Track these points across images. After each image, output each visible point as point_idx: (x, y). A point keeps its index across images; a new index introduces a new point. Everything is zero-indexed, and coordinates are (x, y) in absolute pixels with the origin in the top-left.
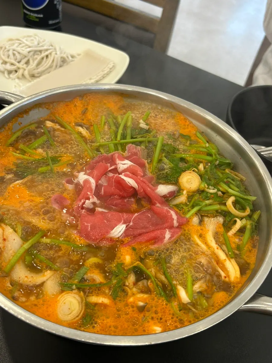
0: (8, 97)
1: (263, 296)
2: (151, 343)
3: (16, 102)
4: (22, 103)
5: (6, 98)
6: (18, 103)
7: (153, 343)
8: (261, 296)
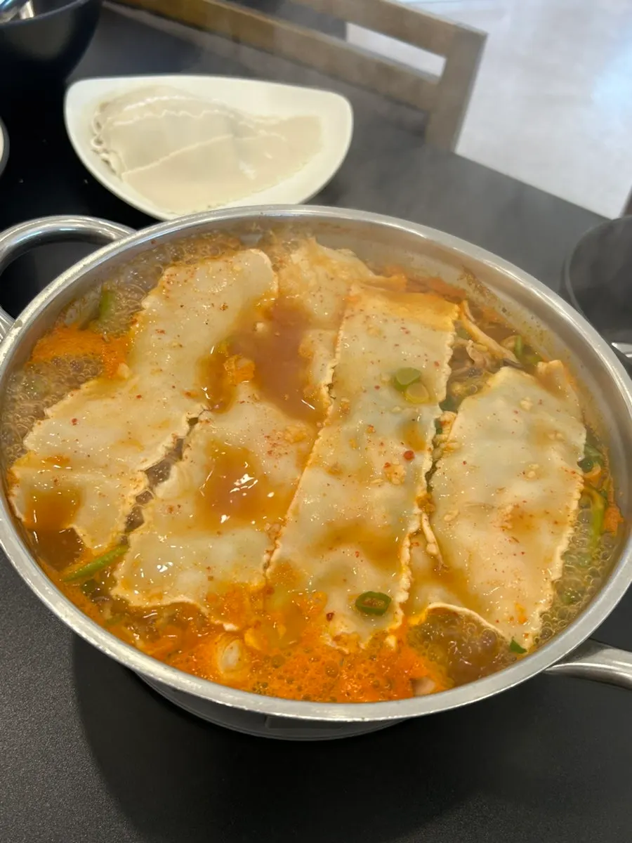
0: (105, 229)
1: (607, 648)
2: (363, 718)
3: (119, 239)
4: (130, 242)
5: (100, 232)
6: (124, 241)
7: (367, 719)
8: (602, 648)
